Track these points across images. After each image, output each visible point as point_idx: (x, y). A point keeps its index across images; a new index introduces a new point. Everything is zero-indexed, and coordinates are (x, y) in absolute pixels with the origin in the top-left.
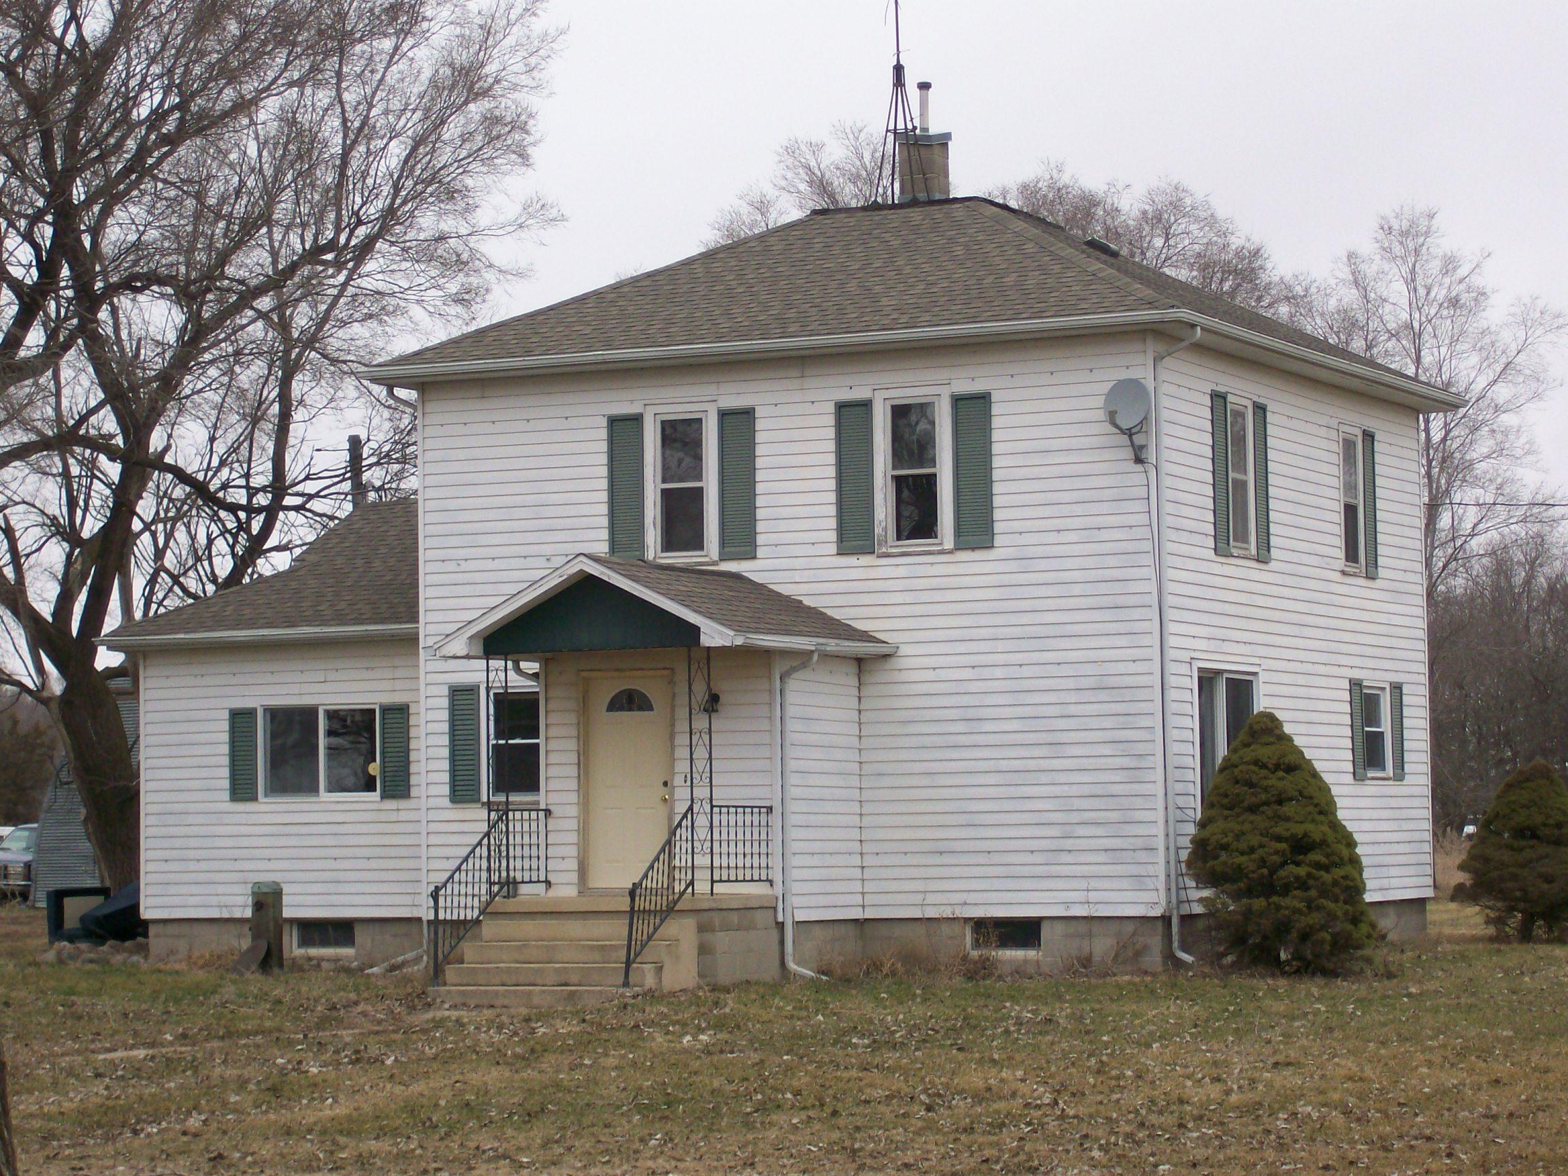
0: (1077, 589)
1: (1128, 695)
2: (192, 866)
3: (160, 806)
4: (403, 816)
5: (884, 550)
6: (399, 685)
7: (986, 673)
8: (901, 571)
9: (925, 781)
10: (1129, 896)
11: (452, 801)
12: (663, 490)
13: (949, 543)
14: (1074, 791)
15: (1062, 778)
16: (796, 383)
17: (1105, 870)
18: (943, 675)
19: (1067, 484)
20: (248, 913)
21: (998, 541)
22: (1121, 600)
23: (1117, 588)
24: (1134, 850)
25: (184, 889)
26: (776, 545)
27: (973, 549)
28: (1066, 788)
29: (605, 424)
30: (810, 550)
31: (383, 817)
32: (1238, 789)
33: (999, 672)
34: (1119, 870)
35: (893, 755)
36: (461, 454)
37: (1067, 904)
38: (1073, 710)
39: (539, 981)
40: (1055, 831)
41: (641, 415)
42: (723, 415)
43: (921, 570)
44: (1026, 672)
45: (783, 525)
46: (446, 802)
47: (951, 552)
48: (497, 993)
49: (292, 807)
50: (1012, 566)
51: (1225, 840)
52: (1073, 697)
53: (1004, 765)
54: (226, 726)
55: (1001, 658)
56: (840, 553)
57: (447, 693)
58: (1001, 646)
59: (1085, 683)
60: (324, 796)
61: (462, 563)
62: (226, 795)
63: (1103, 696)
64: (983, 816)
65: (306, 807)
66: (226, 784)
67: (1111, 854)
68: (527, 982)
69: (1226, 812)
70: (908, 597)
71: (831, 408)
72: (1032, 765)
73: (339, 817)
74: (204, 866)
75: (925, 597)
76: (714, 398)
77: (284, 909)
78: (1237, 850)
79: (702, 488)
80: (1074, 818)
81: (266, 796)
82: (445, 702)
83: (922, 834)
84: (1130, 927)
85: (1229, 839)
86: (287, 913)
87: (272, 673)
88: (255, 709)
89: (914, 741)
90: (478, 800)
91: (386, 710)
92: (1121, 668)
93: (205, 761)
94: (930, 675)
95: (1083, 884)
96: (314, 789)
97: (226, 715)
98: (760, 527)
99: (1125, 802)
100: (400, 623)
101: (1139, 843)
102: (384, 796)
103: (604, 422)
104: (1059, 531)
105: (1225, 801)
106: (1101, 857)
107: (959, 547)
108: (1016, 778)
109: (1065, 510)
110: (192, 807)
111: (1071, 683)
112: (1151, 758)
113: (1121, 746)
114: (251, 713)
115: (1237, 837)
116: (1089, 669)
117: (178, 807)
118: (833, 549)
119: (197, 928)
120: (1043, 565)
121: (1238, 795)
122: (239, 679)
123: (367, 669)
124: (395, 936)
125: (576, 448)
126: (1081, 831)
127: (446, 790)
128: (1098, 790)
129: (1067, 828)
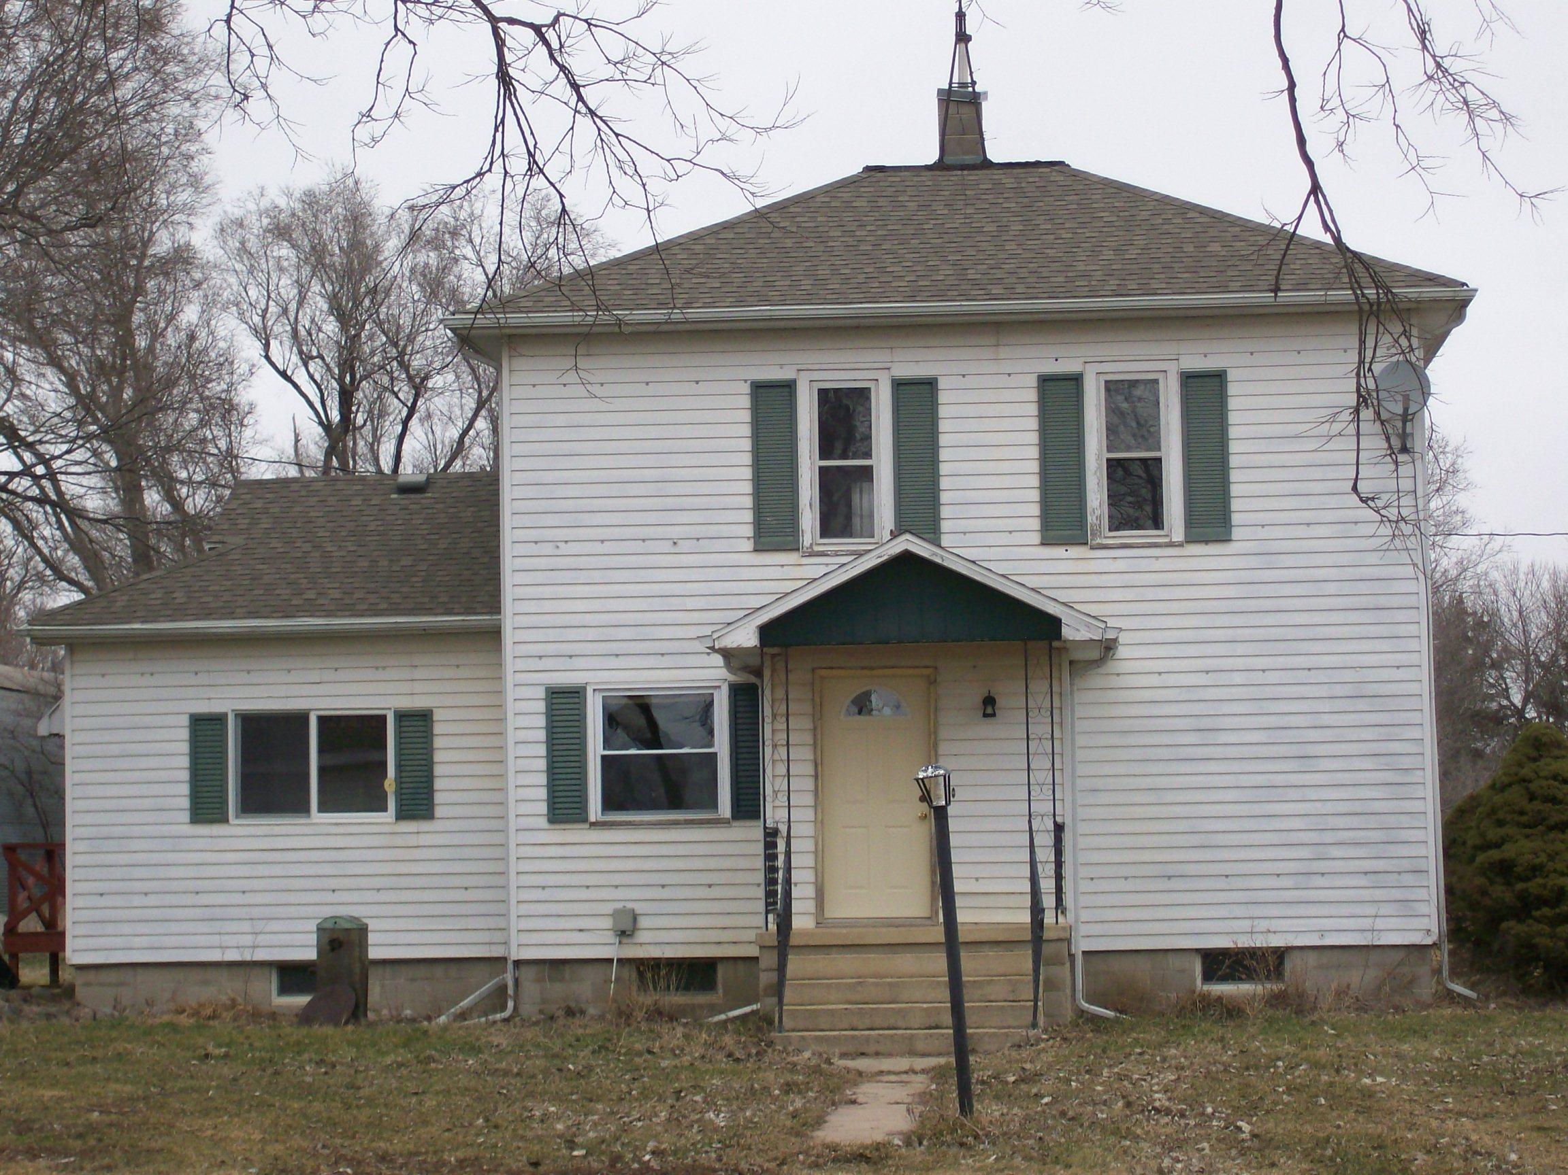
0: (1331, 588)
1: (1392, 704)
2: (137, 900)
3: (94, 829)
4: (424, 840)
5: (1099, 541)
6: (418, 687)
7: (1223, 678)
8: (1121, 565)
9: (1151, 798)
10: (1393, 923)
11: (551, 821)
12: (821, 468)
13: (1178, 535)
14: (1329, 808)
15: (1313, 794)
16: (986, 353)
17: (1366, 894)
18: (1172, 680)
19: (1318, 473)
20: (311, 955)
21: (1236, 533)
22: (1383, 601)
23: (1377, 587)
24: (1399, 873)
25: (126, 929)
26: (965, 533)
27: (1207, 542)
28: (1318, 805)
29: (748, 390)
30: (1005, 539)
31: (398, 841)
32: (1537, 805)
33: (1238, 678)
34: (1379, 894)
35: (1107, 769)
36: (560, 420)
37: (1322, 933)
38: (1326, 720)
39: (901, 1023)
40: (1304, 853)
41: (794, 381)
42: (899, 385)
43: (1143, 565)
44: (1272, 677)
45: (974, 511)
46: (543, 822)
47: (1180, 545)
48: (868, 1039)
49: (277, 830)
50: (1254, 562)
51: (1537, 861)
52: (1326, 706)
53: (1245, 780)
54: (185, 734)
55: (1240, 663)
56: (1044, 543)
57: (543, 695)
58: (1240, 649)
59: (1339, 690)
60: (316, 816)
61: (562, 545)
62: (186, 816)
63: (1361, 705)
64: (1220, 836)
65: (297, 830)
66: (185, 803)
67: (1373, 877)
68: (886, 1025)
69: (1528, 831)
70: (1129, 594)
71: (1032, 381)
72: (1279, 779)
73: (340, 842)
74: (152, 900)
75: (1150, 594)
76: (887, 365)
77: (370, 949)
78: (1555, 871)
79: (871, 467)
80: (1329, 837)
81: (237, 817)
82: (541, 706)
83: (1146, 856)
84: (1398, 956)
85: (1543, 858)
86: (374, 953)
87: (249, 672)
88: (226, 714)
89: (1137, 753)
90: (585, 820)
91: (401, 716)
92: (1385, 674)
93: (153, 775)
94: (1155, 680)
95: (1370, 910)
96: (303, 809)
97: (185, 720)
98: (945, 512)
99: (1391, 821)
100: (436, 615)
101: (1406, 865)
102: (401, 816)
103: (746, 389)
104: (1308, 524)
105: (1524, 819)
106: (1363, 881)
107: (1190, 539)
108: (1263, 794)
109: (1314, 502)
110: (137, 831)
111: (1324, 691)
112: (1419, 773)
113: (1382, 760)
114: (220, 719)
115: (1551, 857)
116: (1348, 676)
117: (118, 831)
118: (1036, 538)
119: (141, 975)
120: (1289, 561)
121: (1539, 812)
122: (204, 679)
123: (377, 668)
124: (413, 980)
125: (708, 416)
126: (1336, 852)
127: (543, 808)
128: (1358, 807)
129: (1321, 848)
